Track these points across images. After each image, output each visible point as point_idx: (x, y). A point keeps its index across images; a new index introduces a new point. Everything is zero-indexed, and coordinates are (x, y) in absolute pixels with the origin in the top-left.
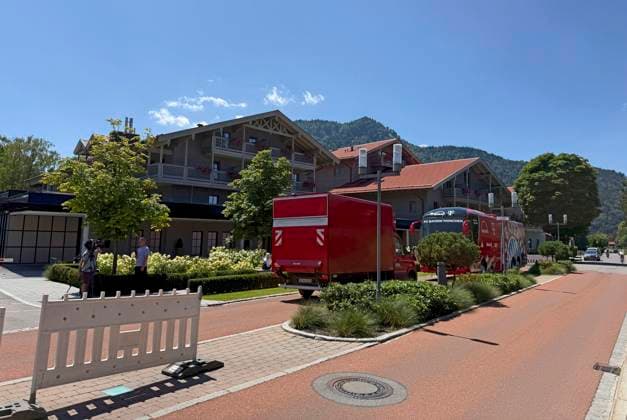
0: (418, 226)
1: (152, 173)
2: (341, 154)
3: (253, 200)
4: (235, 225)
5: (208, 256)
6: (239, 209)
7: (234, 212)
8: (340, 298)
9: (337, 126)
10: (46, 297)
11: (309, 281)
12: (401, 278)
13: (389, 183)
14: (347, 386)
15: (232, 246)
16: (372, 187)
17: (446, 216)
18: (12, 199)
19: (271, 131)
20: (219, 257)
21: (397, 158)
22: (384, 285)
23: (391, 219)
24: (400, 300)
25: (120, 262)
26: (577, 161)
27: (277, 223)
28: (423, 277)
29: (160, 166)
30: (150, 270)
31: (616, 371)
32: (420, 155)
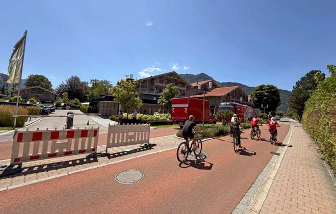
0: (217, 107)
1: (138, 90)
2: (194, 85)
3: (167, 99)
4: (161, 106)
5: (153, 115)
6: (162, 101)
7: (160, 102)
9: (193, 76)
10: (109, 124)
11: (182, 123)
12: (211, 123)
13: (208, 94)
15: (161, 112)
16: (203, 95)
17: (227, 105)
18: (101, 98)
19: (172, 78)
20: (156, 115)
21: (210, 86)
22: (205, 125)
23: (208, 105)
24: (209, 130)
25: (129, 116)
26: (273, 87)
27: (173, 106)
28: (218, 123)
29: (140, 88)
30: (137, 118)
31: (278, 154)
32: (220, 85)
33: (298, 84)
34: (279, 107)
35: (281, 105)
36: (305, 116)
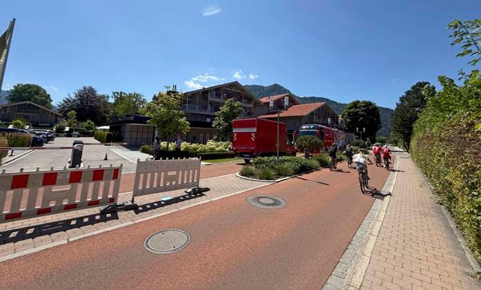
0: (297, 132)
1: (184, 108)
2: (264, 100)
3: (226, 120)
4: (218, 131)
5: (206, 144)
6: (219, 124)
7: (217, 125)
8: (261, 163)
9: (262, 88)
10: (139, 160)
11: (248, 155)
12: (289, 155)
13: (284, 114)
14: (261, 200)
15: (217, 140)
16: (276, 115)
17: (310, 128)
18: (128, 118)
19: (233, 90)
20: (211, 144)
21: (286, 103)
22: (280, 158)
23: (285, 129)
24: (286, 165)
25: (170, 145)
26: (370, 104)
27: (235, 130)
28: (299, 155)
29: (187, 105)
30: (182, 149)
32: (300, 101)
33: (402, 99)
34: (379, 131)
35: (383, 129)
36: (413, 143)
